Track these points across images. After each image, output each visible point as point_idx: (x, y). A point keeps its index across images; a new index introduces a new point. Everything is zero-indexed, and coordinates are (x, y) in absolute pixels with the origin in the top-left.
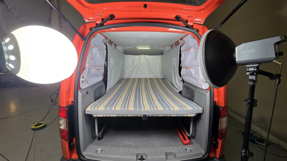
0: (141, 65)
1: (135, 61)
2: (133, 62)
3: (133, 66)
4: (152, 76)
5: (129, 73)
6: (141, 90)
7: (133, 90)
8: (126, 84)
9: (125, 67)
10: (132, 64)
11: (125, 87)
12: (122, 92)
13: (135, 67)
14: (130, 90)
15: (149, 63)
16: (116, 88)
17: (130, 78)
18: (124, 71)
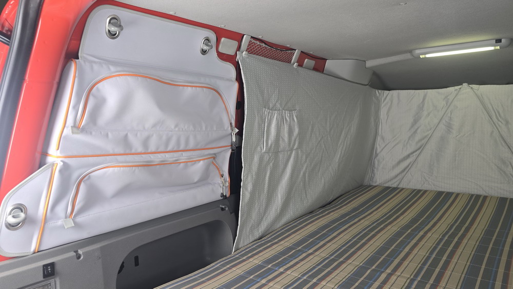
0: (453, 131)
1: (425, 113)
2: (416, 121)
3: (418, 137)
5: (394, 167)
6: (389, 271)
7: (349, 261)
8: (355, 217)
9: (379, 138)
10: (413, 126)
11: (335, 234)
12: (288, 265)
13: (423, 142)
14: (334, 261)
15: (499, 120)
16: (290, 235)
17: (401, 186)
18: (376, 157)
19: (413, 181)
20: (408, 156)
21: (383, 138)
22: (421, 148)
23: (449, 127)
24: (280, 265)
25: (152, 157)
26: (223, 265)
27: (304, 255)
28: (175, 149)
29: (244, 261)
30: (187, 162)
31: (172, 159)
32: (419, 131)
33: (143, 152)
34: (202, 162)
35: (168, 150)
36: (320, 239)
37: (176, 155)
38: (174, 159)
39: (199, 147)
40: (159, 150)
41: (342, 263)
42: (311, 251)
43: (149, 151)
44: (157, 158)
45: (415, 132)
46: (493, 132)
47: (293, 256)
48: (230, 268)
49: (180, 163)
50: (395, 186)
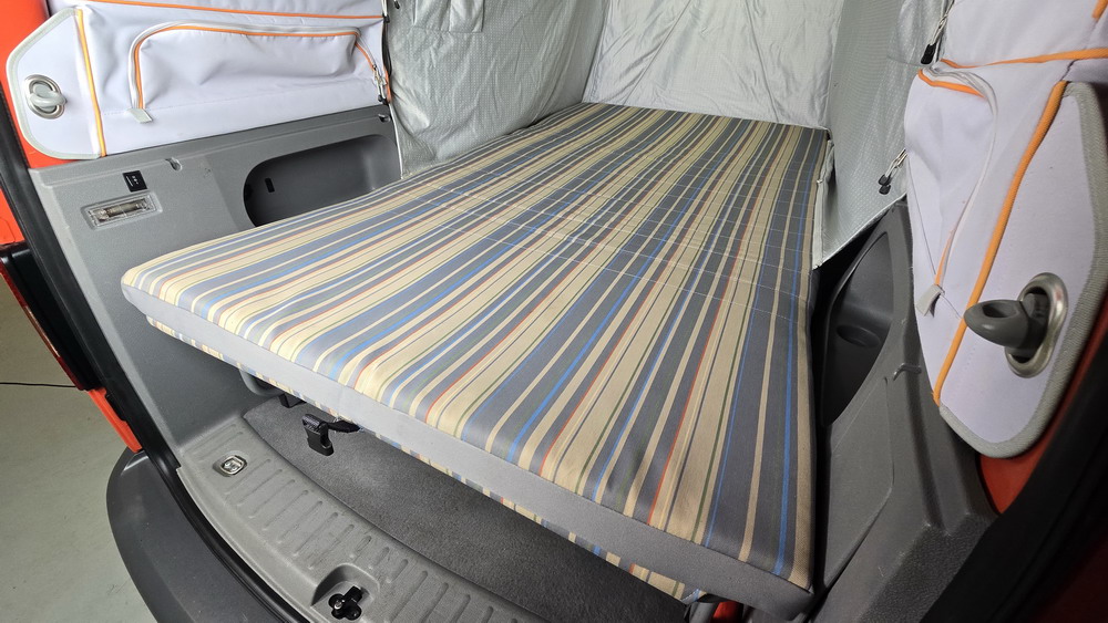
0: (701, 23)
2: (656, 5)
3: (655, 33)
4: (758, 110)
5: (621, 77)
6: (589, 193)
7: (548, 185)
8: (564, 139)
9: (607, 30)
10: (651, 13)
11: (536, 158)
12: (475, 190)
13: (662, 38)
14: (531, 184)
15: (756, 9)
16: (480, 159)
17: (627, 104)
18: (601, 59)
19: (642, 98)
20: (641, 60)
21: (612, 31)
22: (657, 48)
23: (696, 16)
24: (464, 189)
25: (251, 20)
26: (393, 191)
27: (496, 179)
28: (286, 11)
29: (420, 185)
30: (313, 36)
31: (285, 28)
32: (659, 19)
33: (231, 8)
34: (336, 37)
35: (275, 10)
36: (518, 163)
37: (290, 20)
38: (290, 28)
39: (327, 12)
40: (260, 9)
41: (540, 186)
42: (504, 175)
43: (243, 8)
44: (260, 23)
45: (654, 22)
46: (745, 26)
47: (482, 181)
48: (400, 194)
49: (301, 36)
50: (620, 104)
